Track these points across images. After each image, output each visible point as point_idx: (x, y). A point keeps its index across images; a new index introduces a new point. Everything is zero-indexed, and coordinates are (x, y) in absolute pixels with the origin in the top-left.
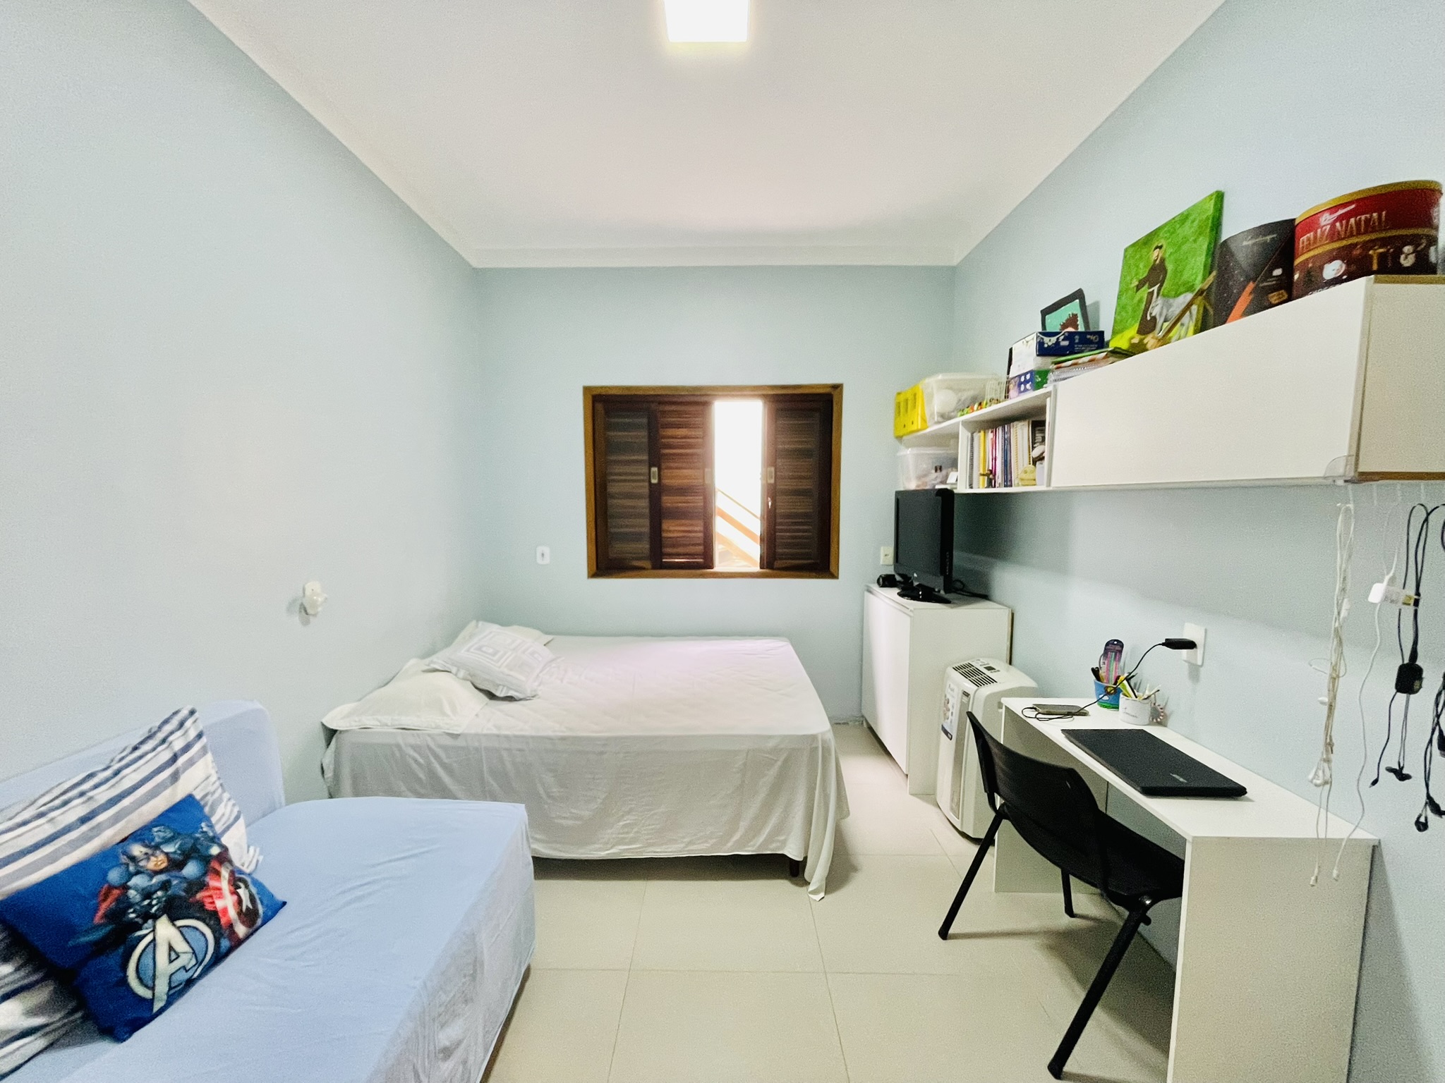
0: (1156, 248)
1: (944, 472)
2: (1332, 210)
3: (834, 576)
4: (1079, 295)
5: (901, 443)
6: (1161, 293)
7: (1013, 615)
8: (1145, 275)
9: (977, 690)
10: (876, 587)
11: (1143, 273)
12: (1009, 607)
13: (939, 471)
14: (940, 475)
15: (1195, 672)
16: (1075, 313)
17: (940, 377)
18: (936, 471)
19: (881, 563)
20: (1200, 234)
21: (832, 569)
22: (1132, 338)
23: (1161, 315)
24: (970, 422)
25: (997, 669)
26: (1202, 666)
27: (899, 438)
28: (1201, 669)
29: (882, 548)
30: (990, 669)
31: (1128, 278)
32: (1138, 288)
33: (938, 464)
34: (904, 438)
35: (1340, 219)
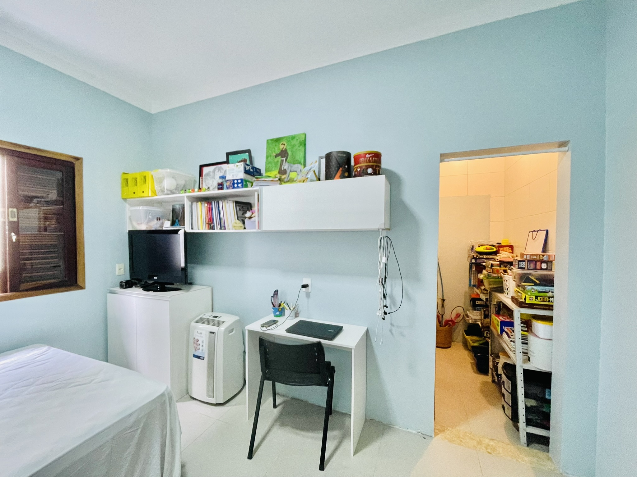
0: (282, 144)
1: (161, 221)
2: (369, 154)
3: (81, 288)
4: (249, 151)
5: (126, 202)
6: (287, 161)
7: (212, 289)
8: (279, 153)
9: (219, 329)
10: (118, 289)
11: (278, 152)
12: (210, 286)
13: (158, 220)
14: (159, 223)
15: (308, 295)
16: (246, 158)
17: (169, 170)
18: (157, 220)
19: (117, 274)
20: (301, 145)
21: (80, 283)
22: (276, 175)
23: (288, 169)
24: (190, 197)
25: (219, 316)
26: (310, 292)
27: (125, 199)
28: (310, 293)
29: (117, 265)
30: (216, 317)
31: (270, 152)
32: (276, 156)
33: (158, 217)
34: (128, 200)
35: (371, 157)
